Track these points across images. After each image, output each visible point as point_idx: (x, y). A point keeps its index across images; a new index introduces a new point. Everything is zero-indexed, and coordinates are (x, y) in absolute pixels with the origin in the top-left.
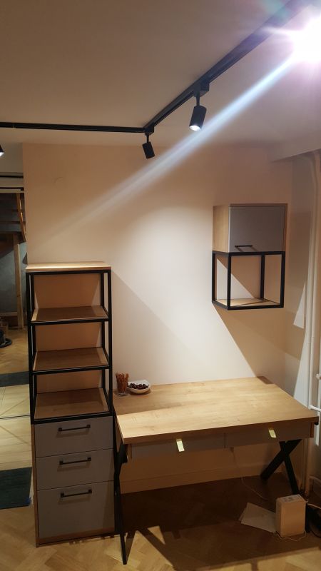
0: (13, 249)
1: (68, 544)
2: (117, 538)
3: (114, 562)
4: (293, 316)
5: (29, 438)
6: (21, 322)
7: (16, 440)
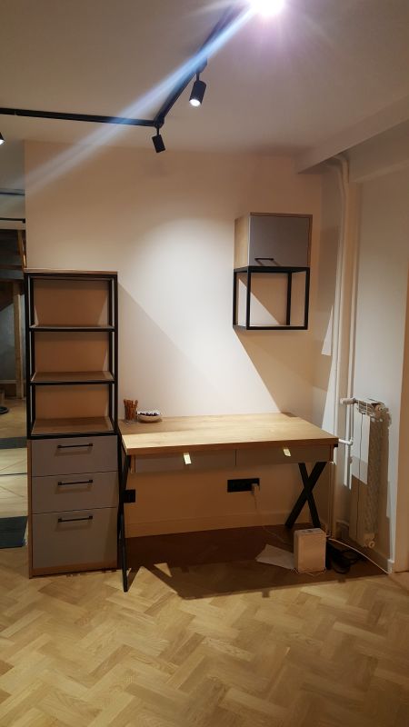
0: (12, 302)
1: (65, 576)
2: (120, 572)
3: (114, 590)
4: (320, 345)
5: (26, 493)
6: (21, 391)
7: (10, 494)
